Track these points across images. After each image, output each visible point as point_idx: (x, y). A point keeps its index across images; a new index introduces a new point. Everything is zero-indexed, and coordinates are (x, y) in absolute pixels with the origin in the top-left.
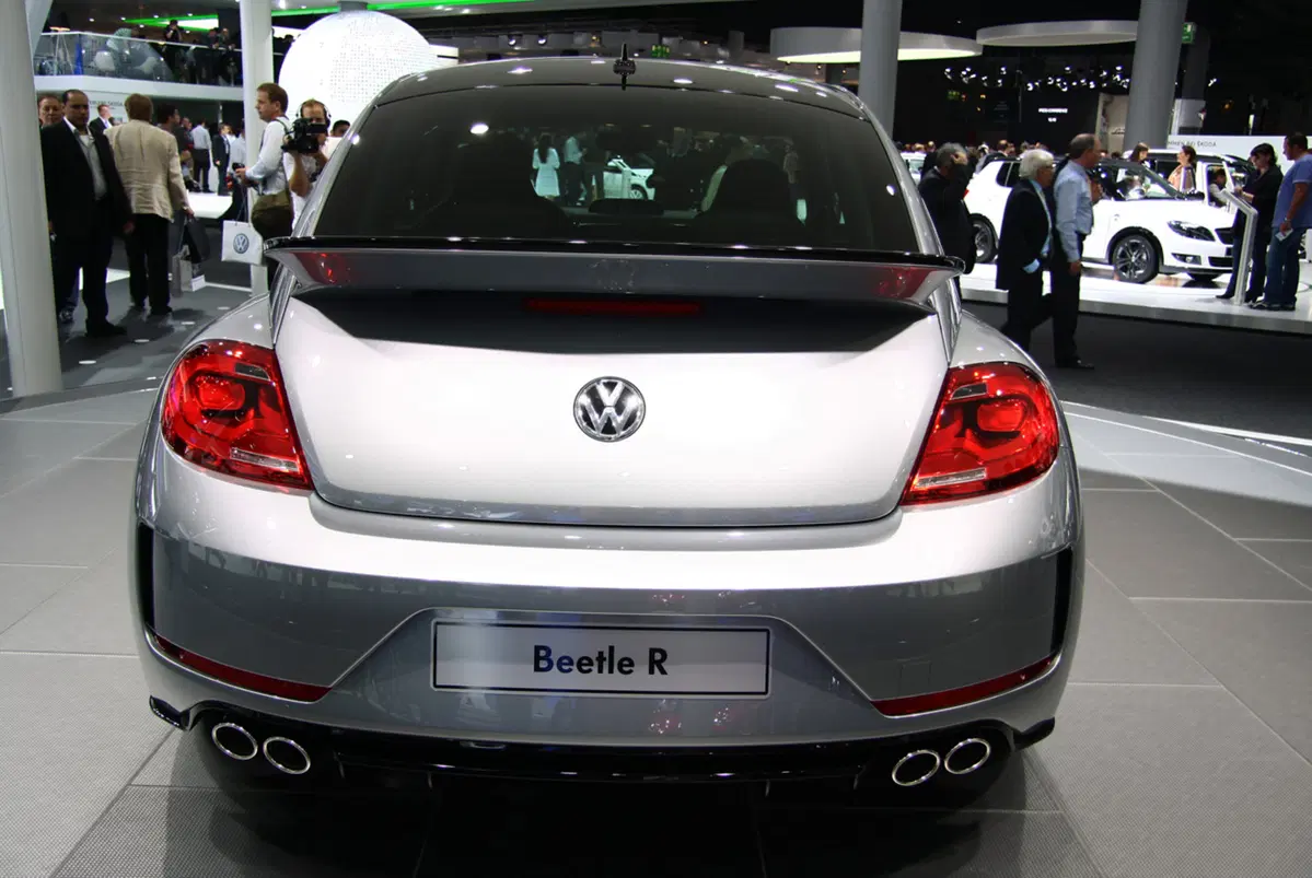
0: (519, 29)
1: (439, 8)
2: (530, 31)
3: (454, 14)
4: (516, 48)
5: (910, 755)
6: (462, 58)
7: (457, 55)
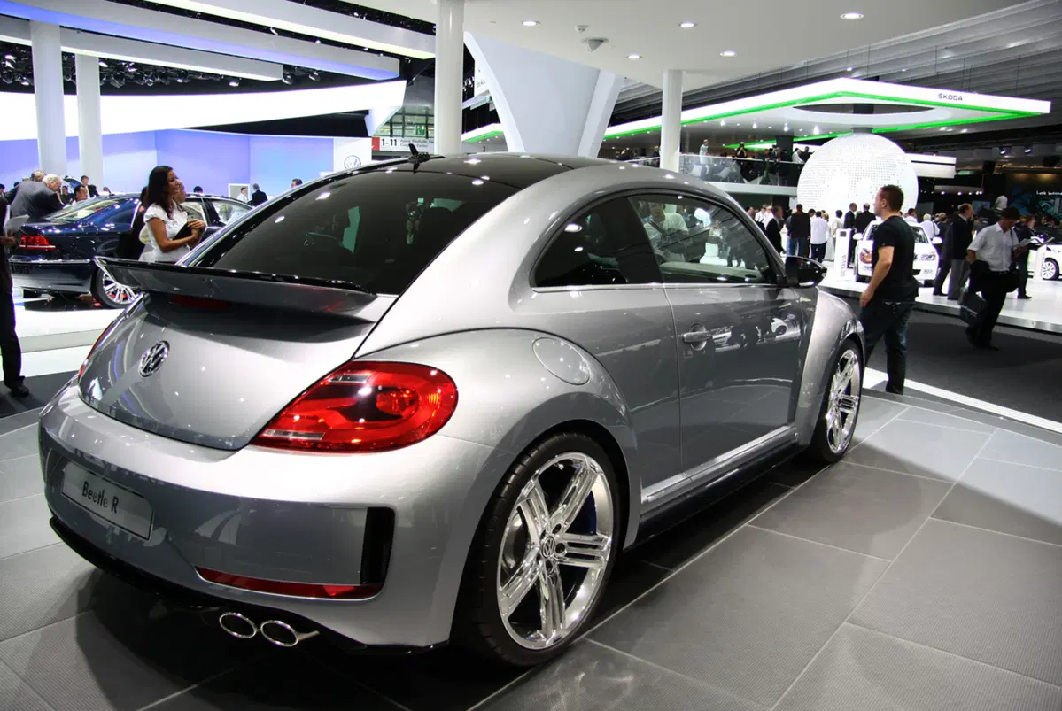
0: (1010, 142)
1: (943, 129)
2: (1015, 143)
3: (954, 133)
4: (1006, 157)
5: (239, 615)
6: (958, 166)
7: (954, 162)
